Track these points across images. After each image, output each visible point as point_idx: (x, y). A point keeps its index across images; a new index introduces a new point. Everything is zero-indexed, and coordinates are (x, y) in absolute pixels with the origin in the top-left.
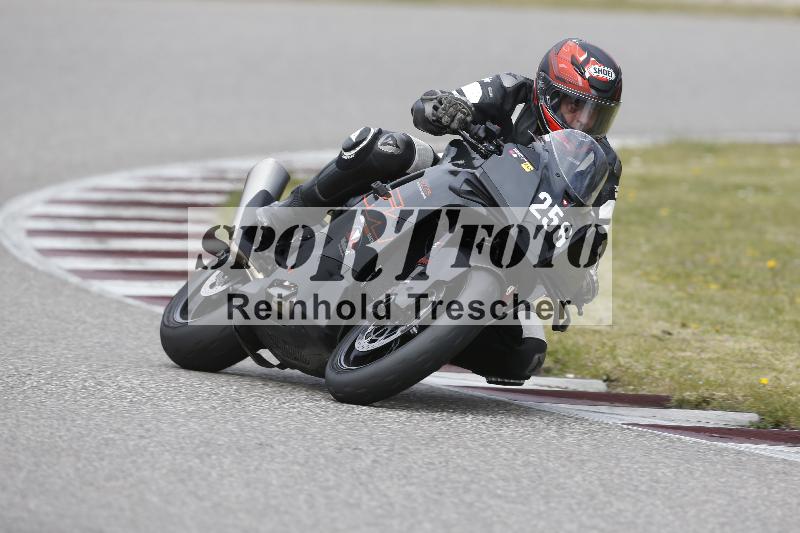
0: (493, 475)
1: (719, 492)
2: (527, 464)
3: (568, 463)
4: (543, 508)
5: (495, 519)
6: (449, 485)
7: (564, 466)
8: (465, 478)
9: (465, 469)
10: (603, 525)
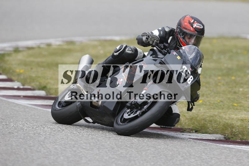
0: (82, 142)
1: (152, 147)
2: (92, 138)
3: (105, 138)
4: (98, 152)
5: (83, 155)
6: (68, 145)
7: (104, 139)
8: (73, 143)
9: (73, 140)
10: (116, 157)
